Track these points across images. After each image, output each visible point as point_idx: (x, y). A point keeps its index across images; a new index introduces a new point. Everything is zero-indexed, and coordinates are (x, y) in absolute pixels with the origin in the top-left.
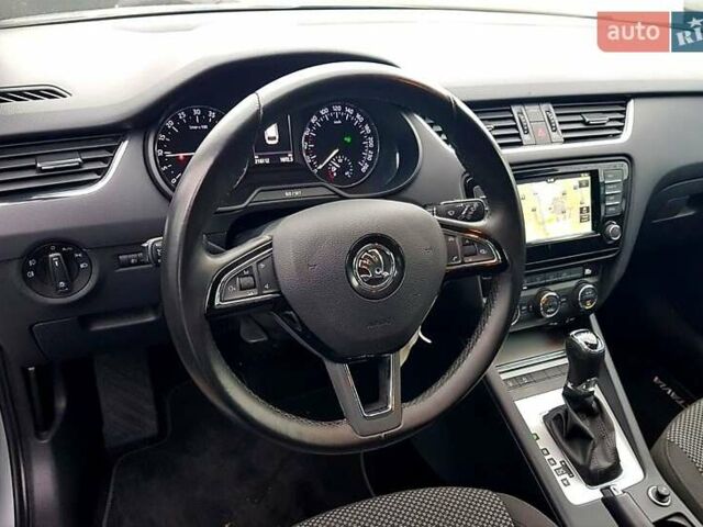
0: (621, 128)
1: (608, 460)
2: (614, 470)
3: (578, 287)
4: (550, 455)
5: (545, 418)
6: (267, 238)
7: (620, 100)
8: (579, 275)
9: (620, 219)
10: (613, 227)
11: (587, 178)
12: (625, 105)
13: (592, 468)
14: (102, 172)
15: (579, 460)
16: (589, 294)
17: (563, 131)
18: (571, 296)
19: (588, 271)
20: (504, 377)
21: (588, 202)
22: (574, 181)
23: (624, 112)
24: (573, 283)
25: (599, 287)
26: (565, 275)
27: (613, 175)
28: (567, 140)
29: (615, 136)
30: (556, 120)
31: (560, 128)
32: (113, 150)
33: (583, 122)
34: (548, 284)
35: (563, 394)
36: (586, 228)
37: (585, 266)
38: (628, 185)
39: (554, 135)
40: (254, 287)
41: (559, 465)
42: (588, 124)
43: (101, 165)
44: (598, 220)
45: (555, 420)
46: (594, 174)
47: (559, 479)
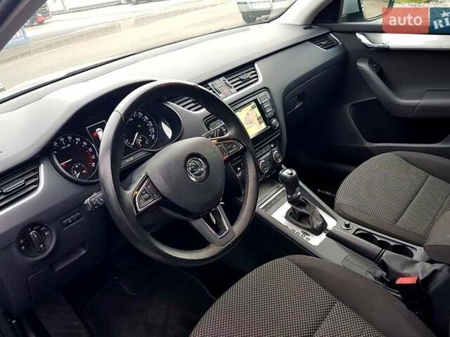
0: (257, 77)
1: (320, 221)
2: (324, 224)
3: (271, 154)
4: (295, 231)
5: (285, 217)
6: (144, 175)
7: (250, 65)
8: (269, 148)
9: (275, 116)
10: (274, 120)
11: (254, 104)
12: (254, 66)
13: (315, 227)
14: (37, 183)
15: (309, 227)
16: (278, 155)
17: (235, 87)
18: (270, 159)
19: (272, 146)
20: (261, 207)
21: (259, 115)
22: (249, 107)
23: (255, 69)
24: (269, 154)
25: (280, 151)
26: (264, 151)
27: (263, 98)
28: (238, 90)
29: (256, 81)
30: (229, 83)
31: (232, 86)
32: (37, 170)
33: (241, 80)
34: (260, 157)
35: (289, 202)
36: (263, 126)
37: (270, 143)
38: (271, 100)
39: (232, 90)
40: (150, 198)
41: (301, 234)
42: (243, 80)
43: (35, 180)
44: (267, 120)
45: (291, 215)
46: (256, 101)
47: (305, 238)
